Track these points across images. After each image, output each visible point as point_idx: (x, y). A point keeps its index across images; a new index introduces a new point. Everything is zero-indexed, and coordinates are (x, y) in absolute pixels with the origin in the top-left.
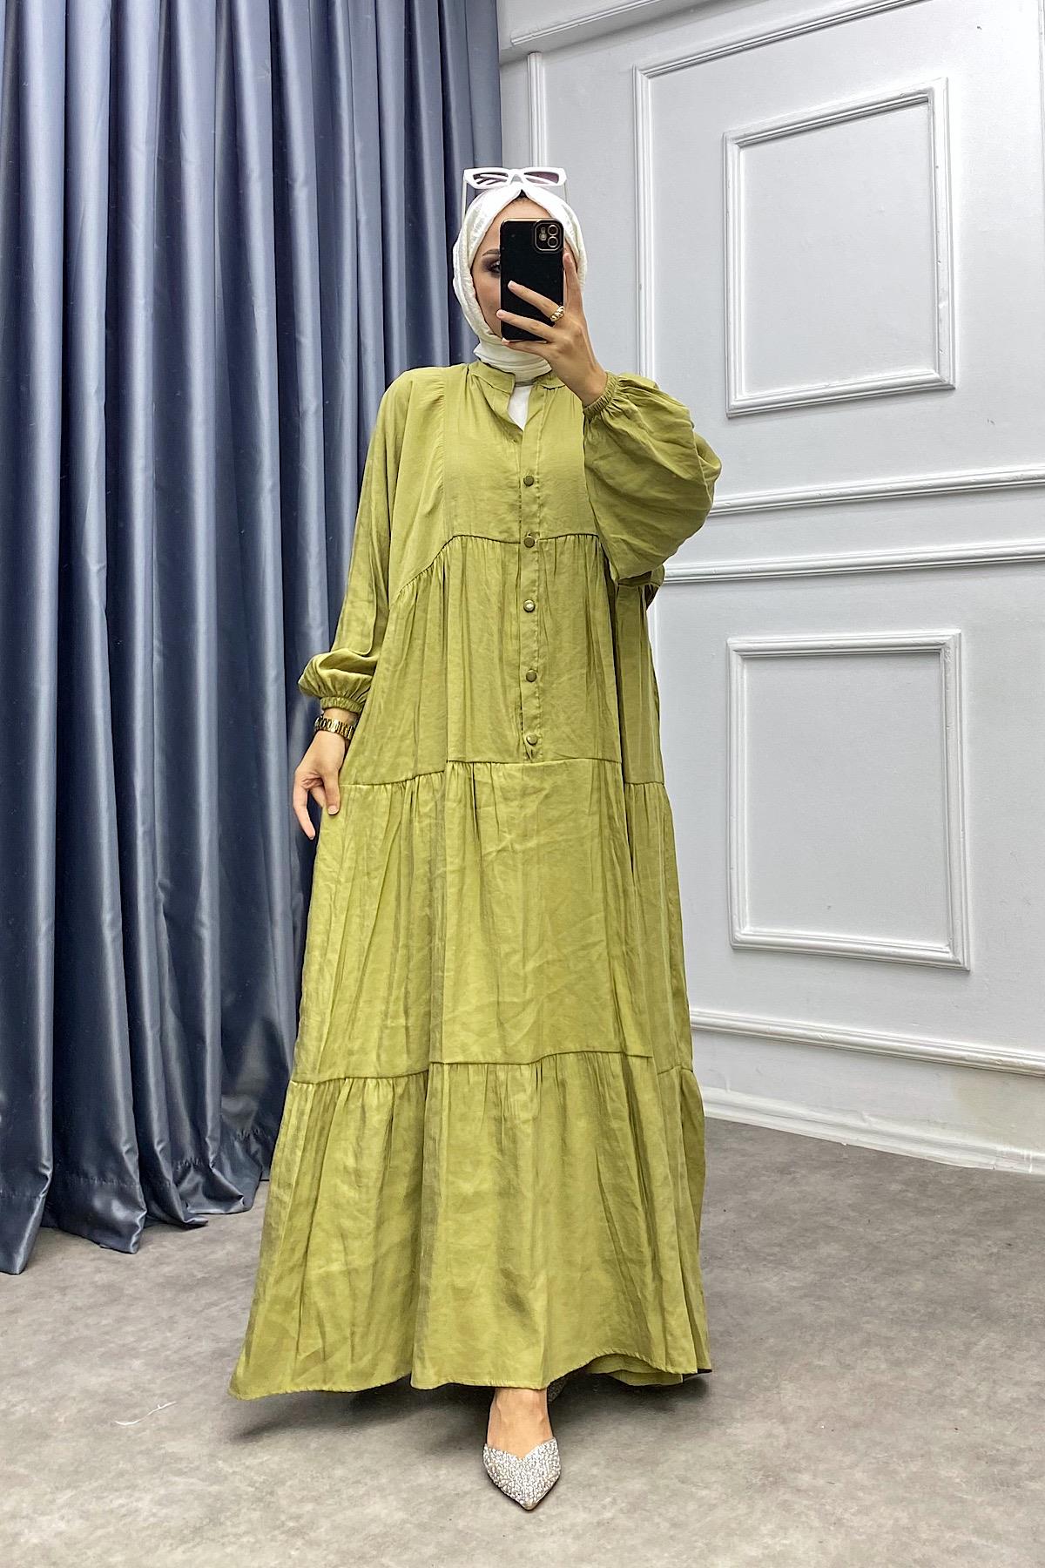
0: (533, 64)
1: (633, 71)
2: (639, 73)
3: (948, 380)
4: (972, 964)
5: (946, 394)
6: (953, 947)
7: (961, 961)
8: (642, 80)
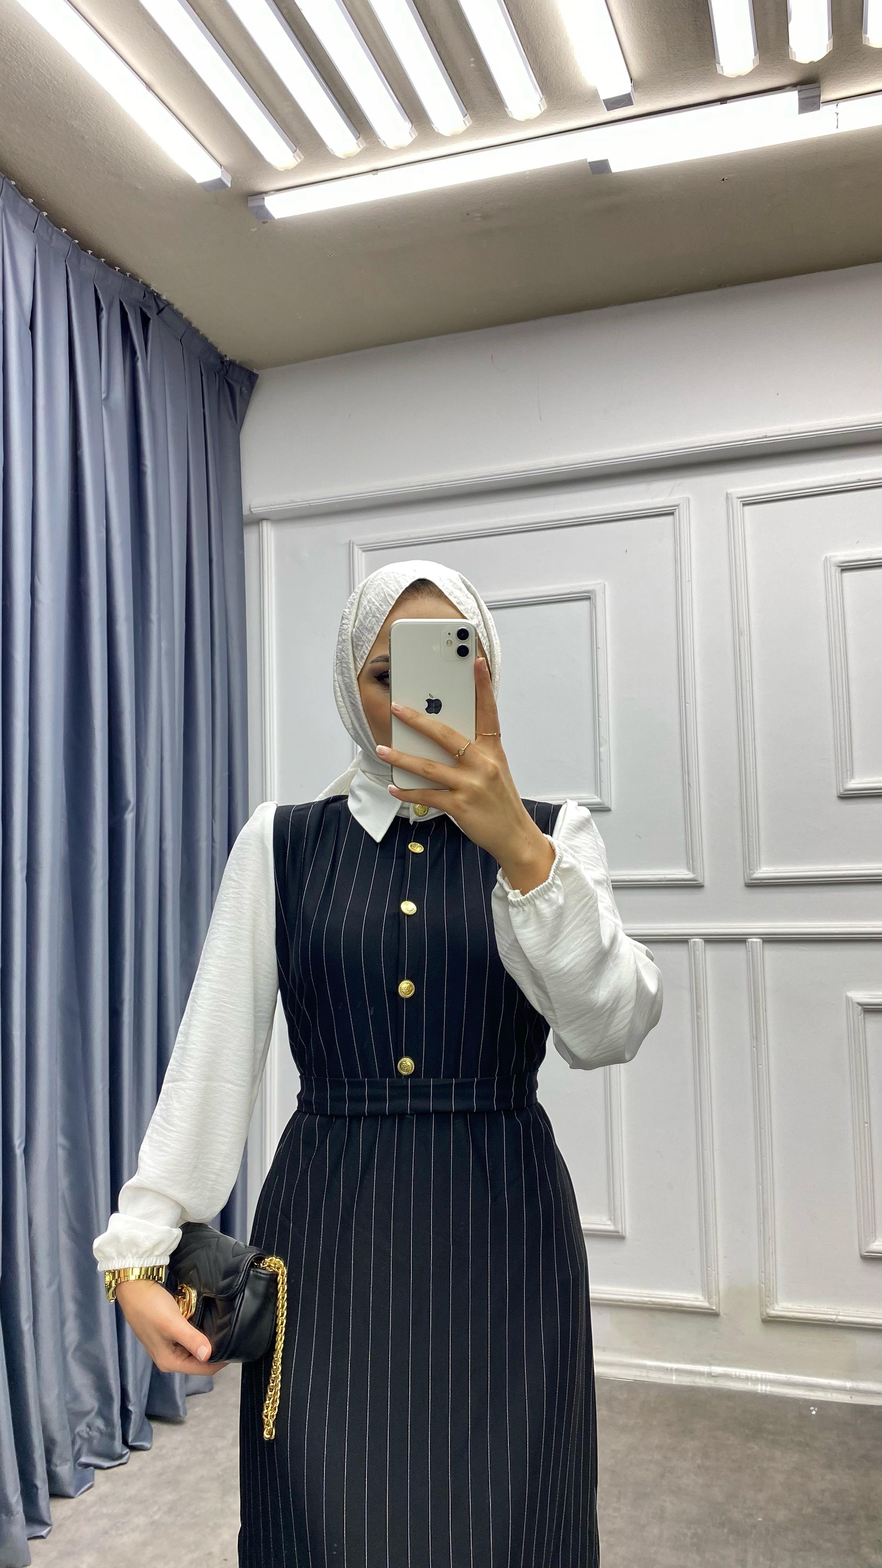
0: (265, 528)
1: (350, 545)
2: (356, 548)
3: (607, 804)
4: (628, 1232)
5: (604, 814)
6: (613, 1219)
7: (620, 1231)
8: (358, 551)
